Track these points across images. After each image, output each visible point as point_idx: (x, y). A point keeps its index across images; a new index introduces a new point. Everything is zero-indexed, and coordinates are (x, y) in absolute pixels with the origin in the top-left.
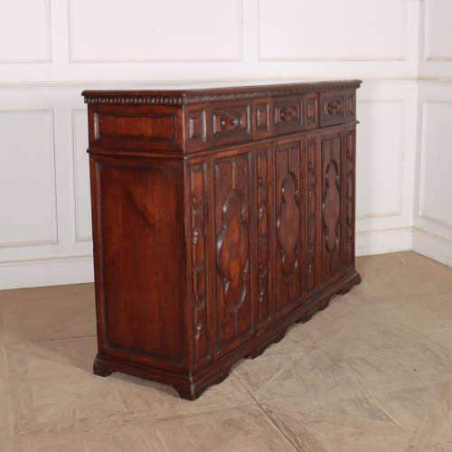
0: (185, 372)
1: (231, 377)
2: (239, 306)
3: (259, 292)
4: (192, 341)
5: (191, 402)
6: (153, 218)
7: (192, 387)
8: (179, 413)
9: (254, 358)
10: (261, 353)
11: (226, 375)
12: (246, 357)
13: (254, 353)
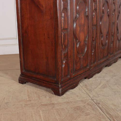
0: (57, 83)
1: (79, 86)
2: (83, 55)
3: (92, 50)
4: (60, 68)
5: (60, 97)
6: (43, 7)
7: (60, 90)
8: (53, 102)
9: (89, 79)
10: (92, 77)
11: (76, 85)
12: (85, 78)
13: (89, 76)
